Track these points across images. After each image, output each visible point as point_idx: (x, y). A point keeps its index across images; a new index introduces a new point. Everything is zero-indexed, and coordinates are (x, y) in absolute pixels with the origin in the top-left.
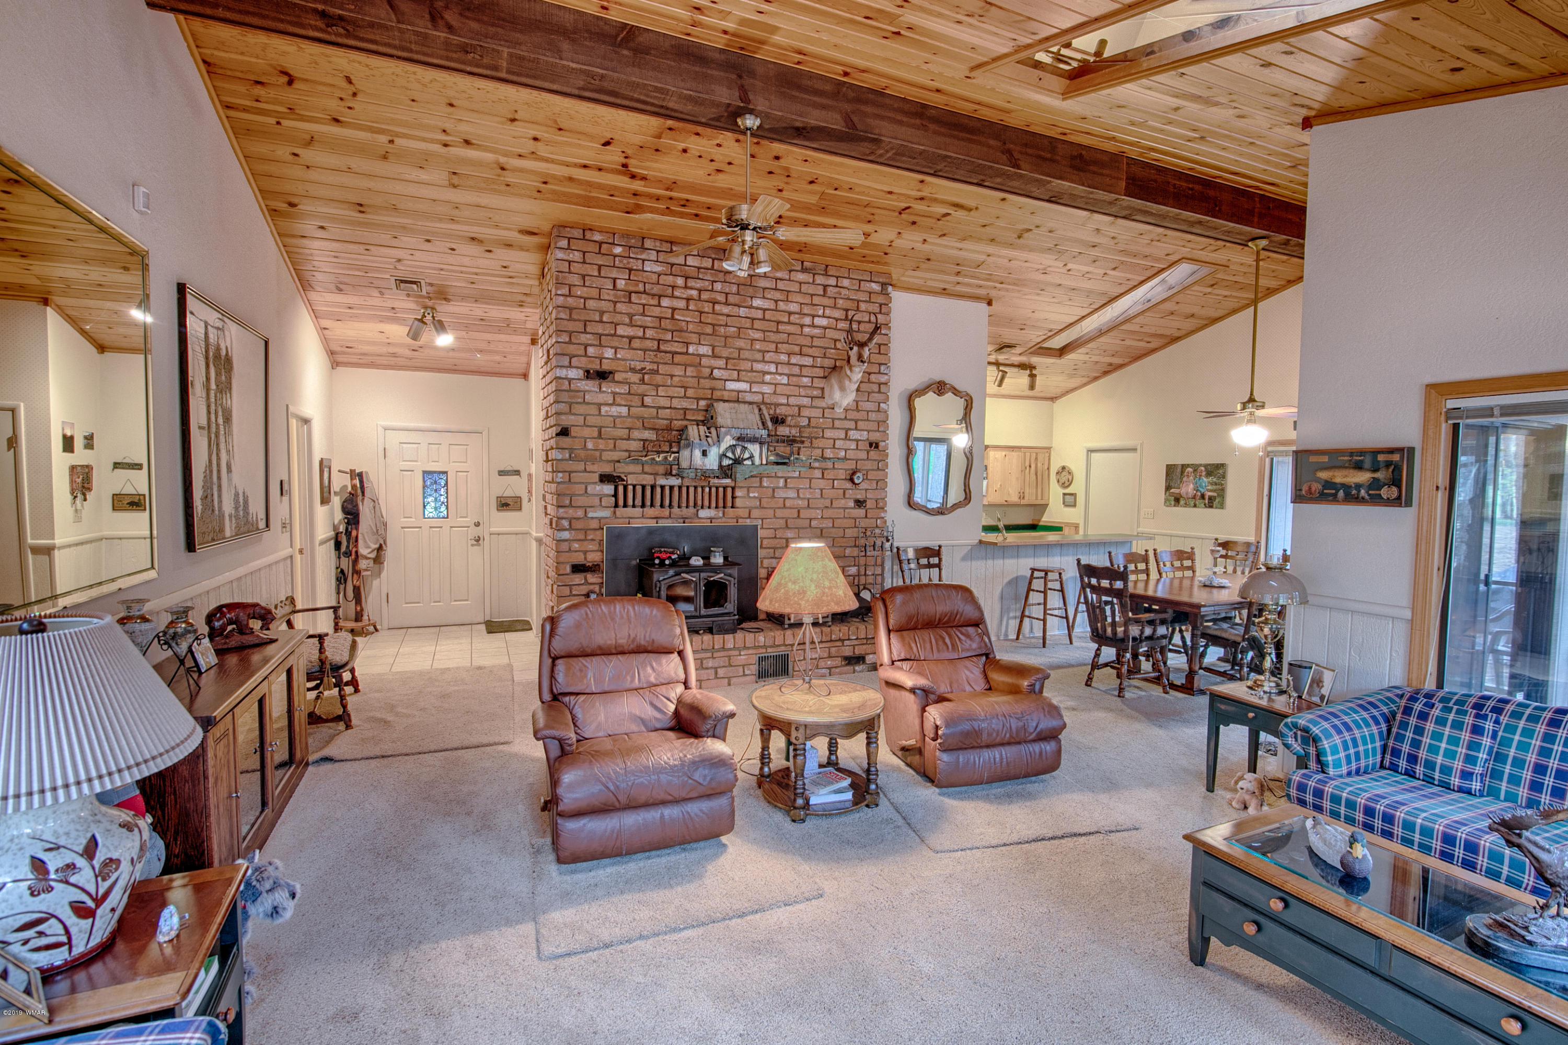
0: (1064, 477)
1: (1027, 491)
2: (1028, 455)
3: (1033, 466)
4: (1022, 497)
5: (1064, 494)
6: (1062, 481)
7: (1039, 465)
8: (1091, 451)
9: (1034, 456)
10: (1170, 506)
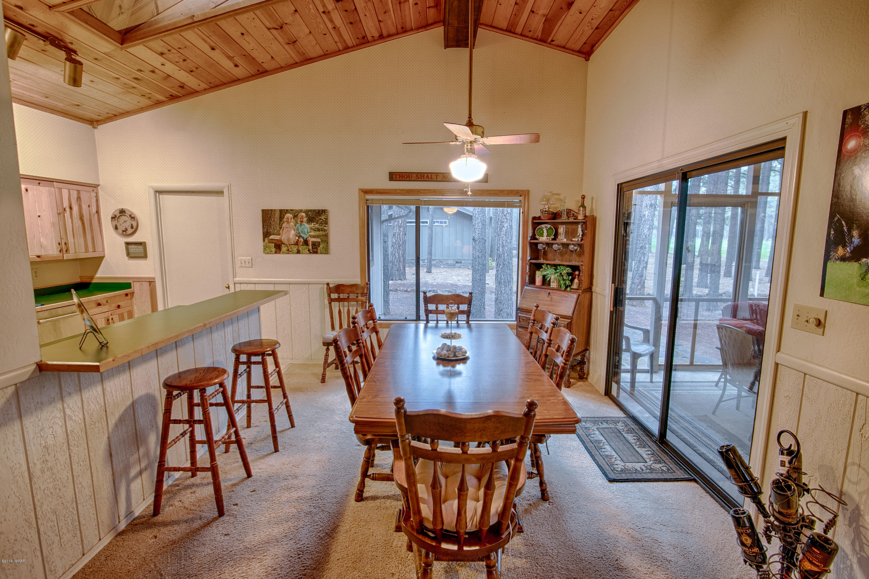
0: (125, 223)
1: (71, 240)
2: (65, 192)
3: (75, 208)
4: (64, 247)
5: (128, 244)
6: (121, 228)
7: (84, 207)
8: (159, 192)
9: (74, 194)
10: (270, 253)
